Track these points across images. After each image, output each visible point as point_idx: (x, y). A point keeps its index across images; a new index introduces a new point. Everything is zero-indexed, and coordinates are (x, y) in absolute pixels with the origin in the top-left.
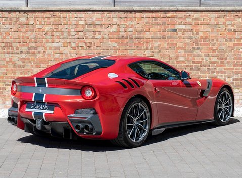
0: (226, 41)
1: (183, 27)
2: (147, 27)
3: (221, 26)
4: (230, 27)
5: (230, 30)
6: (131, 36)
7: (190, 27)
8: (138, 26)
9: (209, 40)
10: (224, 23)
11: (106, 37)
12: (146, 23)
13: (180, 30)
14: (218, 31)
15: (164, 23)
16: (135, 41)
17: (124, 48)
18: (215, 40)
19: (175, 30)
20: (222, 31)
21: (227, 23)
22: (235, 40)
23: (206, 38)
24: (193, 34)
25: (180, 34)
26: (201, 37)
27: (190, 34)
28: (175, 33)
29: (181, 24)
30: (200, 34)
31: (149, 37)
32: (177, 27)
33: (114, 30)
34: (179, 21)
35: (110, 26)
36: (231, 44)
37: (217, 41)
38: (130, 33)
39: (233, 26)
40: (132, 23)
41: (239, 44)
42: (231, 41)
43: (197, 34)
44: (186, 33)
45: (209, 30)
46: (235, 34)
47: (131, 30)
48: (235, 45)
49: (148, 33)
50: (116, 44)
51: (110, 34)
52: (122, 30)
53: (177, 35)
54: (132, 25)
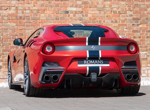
0: (112, 22)
1: (74, 9)
2: (42, 9)
3: (107, 9)
4: (115, 9)
5: (115, 12)
6: (28, 18)
7: (80, 9)
8: (34, 8)
9: (97, 21)
10: (110, 6)
11: (6, 18)
12: (42, 6)
13: (72, 12)
14: (105, 13)
15: (57, 5)
16: (31, 21)
17: (22, 27)
18: (102, 21)
19: (67, 12)
20: (108, 13)
21: (113, 6)
22: (119, 21)
23: (95, 19)
24: (83, 16)
25: (71, 15)
26: (90, 18)
27: (80, 15)
28: (67, 15)
29: (72, 6)
30: (90, 15)
31: (44, 18)
32: (69, 9)
33: (12, 11)
34: (71, 4)
35: (9, 8)
36: (116, 25)
37: (104, 21)
38: (27, 15)
39: (118, 8)
40: (29, 5)
41: (123, 25)
42: (116, 22)
43: (87, 15)
44: (77, 15)
45: (97, 12)
46: (119, 16)
47: (28, 11)
48: (119, 25)
49: (43, 15)
50: (14, 25)
51: (9, 15)
52: (20, 12)
53: (69, 16)
54: (29, 8)
